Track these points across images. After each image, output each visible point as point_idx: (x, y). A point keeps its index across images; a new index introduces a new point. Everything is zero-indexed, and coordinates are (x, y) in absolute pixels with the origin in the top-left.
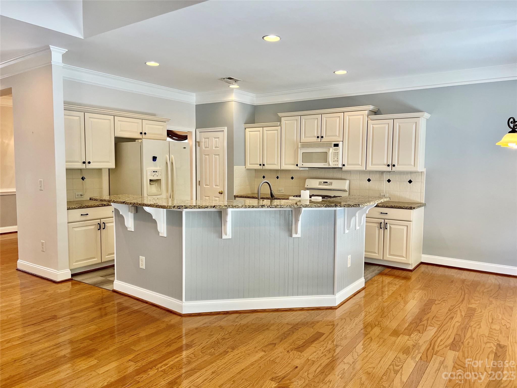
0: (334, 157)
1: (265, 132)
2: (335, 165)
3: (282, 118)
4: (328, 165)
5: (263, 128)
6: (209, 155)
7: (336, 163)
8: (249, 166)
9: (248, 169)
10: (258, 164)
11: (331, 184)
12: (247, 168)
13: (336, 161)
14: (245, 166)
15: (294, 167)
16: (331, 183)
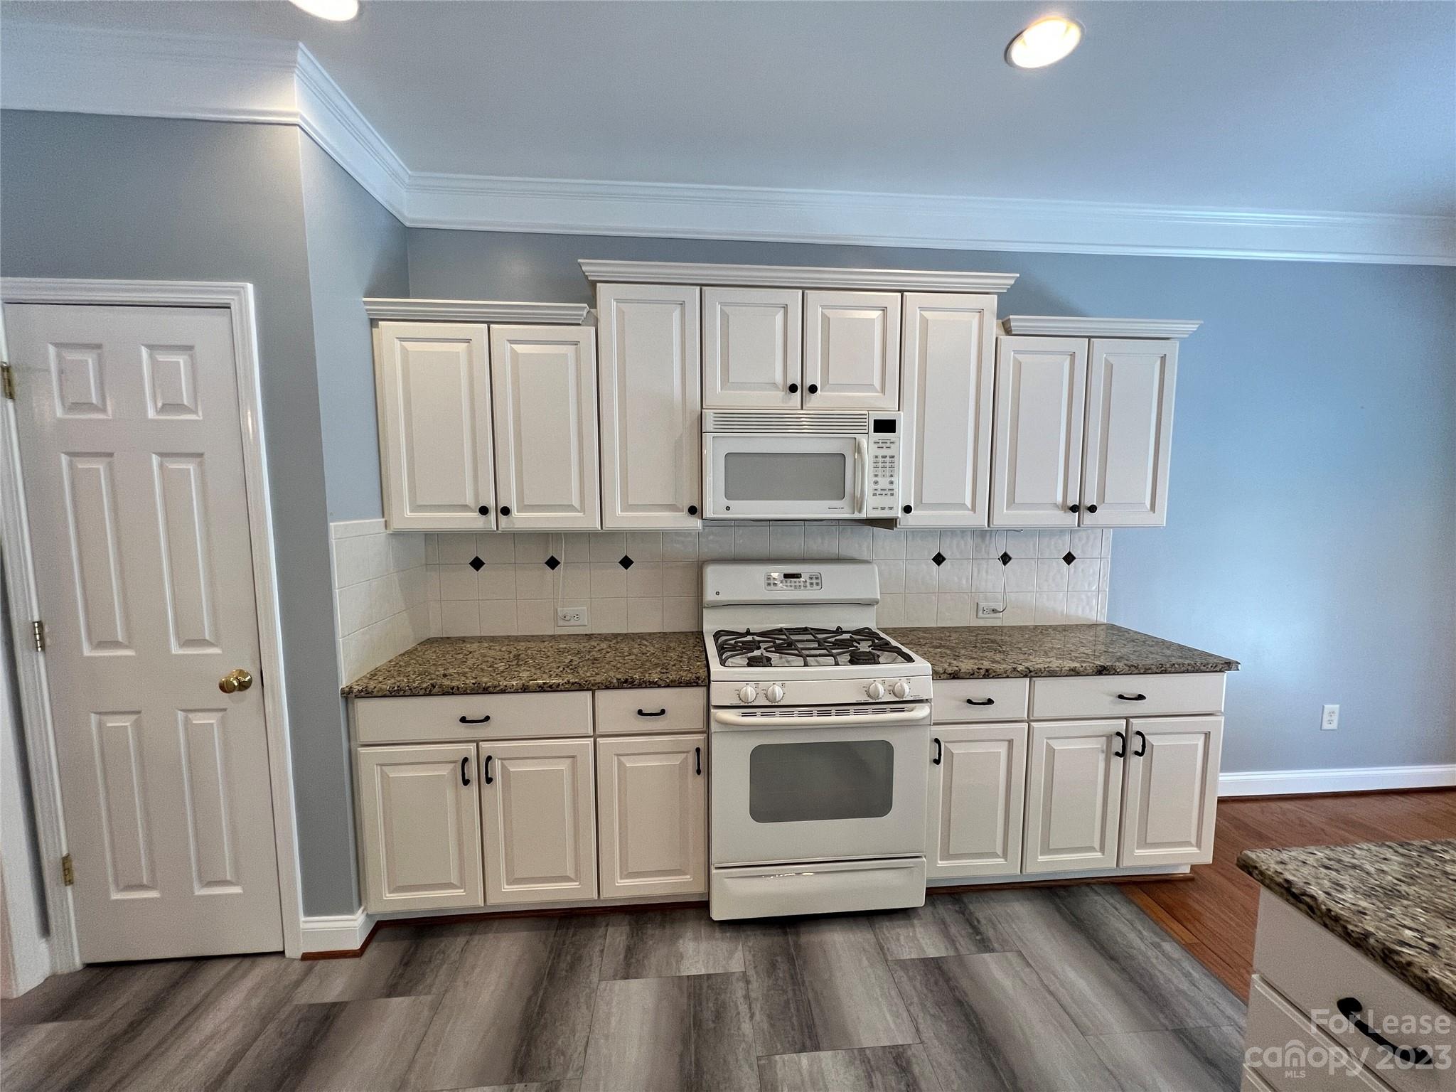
0: (876, 476)
1: (503, 350)
2: (883, 508)
3: (598, 285)
4: (847, 509)
5: (492, 326)
6: (111, 455)
7: (886, 501)
8: (407, 517)
9: (399, 535)
10: (465, 508)
11: (816, 580)
12: (397, 525)
13: (884, 492)
14: (384, 520)
15: (672, 521)
16: (817, 578)
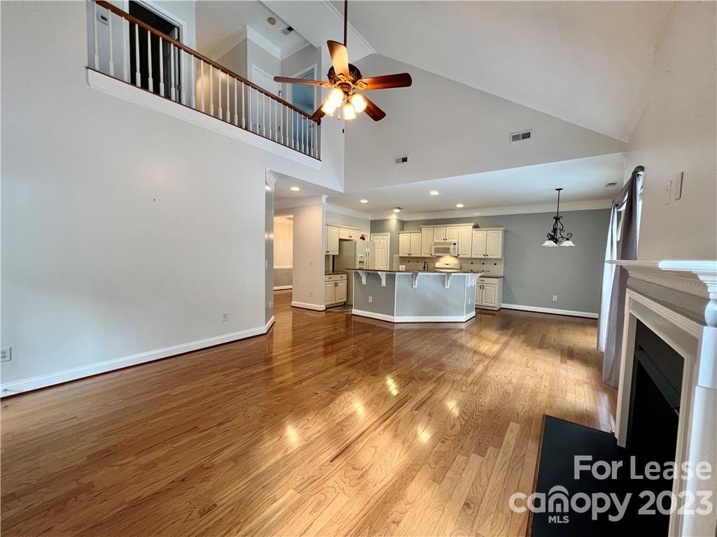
2: (454, 255)
3: (422, 228)
4: (449, 255)
5: (411, 234)
8: (401, 255)
10: (406, 254)
11: (450, 265)
13: (454, 252)
14: (398, 255)
15: (429, 256)
